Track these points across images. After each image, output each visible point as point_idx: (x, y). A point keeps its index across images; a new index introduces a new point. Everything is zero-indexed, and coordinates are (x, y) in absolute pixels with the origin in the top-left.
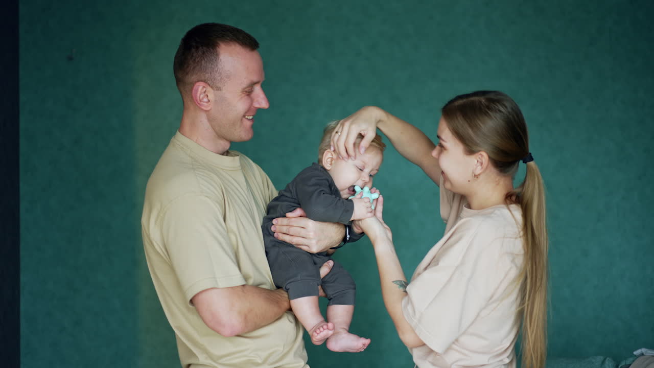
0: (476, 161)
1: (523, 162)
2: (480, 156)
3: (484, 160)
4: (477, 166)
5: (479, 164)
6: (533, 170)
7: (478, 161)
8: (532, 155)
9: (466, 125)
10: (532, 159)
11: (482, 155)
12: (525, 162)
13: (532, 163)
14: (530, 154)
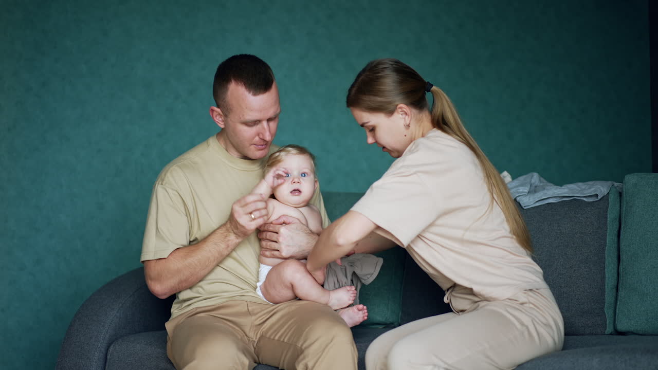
0: (401, 116)
1: (427, 92)
2: (400, 110)
3: (405, 110)
4: (405, 118)
5: (404, 116)
6: (437, 92)
7: (402, 114)
8: (430, 82)
9: (372, 98)
10: (432, 86)
11: (400, 108)
12: (429, 91)
13: (434, 88)
14: (428, 82)
